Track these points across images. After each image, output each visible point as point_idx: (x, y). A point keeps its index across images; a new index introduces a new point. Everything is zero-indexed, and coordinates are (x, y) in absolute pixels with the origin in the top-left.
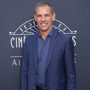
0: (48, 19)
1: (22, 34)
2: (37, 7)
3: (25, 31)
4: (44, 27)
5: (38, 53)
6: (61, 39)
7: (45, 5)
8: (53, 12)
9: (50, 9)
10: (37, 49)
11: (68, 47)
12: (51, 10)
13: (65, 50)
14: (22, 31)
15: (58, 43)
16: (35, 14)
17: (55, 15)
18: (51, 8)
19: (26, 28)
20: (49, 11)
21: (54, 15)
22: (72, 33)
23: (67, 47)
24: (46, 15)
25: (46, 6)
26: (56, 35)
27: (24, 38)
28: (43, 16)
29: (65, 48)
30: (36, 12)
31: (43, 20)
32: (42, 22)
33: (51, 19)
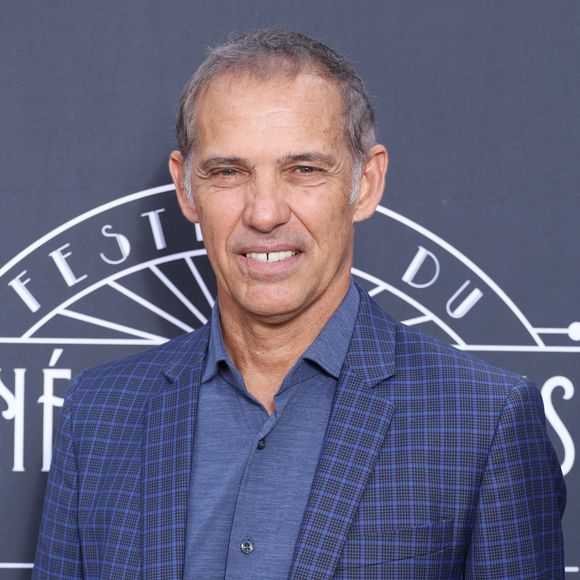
0: (312, 201)
1: (26, 338)
2: (206, 79)
3: (61, 310)
4: (269, 279)
5: (192, 540)
6: (434, 405)
7: (286, 63)
8: (369, 137)
9: (336, 106)
10: (188, 496)
11: (504, 493)
12: (347, 112)
13: (471, 517)
14: (33, 305)
15: (401, 440)
16: (186, 146)
17: (384, 161)
18: (345, 94)
19: (70, 280)
20: (326, 123)
21: (378, 167)
22: (541, 347)
23: (494, 484)
24: (297, 167)
25: (294, 73)
26: (385, 368)
27: (50, 375)
28: (266, 175)
29: (474, 499)
30: (198, 127)
31: (265, 215)
32: (253, 228)
33: (347, 207)
